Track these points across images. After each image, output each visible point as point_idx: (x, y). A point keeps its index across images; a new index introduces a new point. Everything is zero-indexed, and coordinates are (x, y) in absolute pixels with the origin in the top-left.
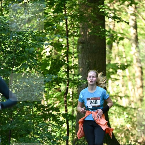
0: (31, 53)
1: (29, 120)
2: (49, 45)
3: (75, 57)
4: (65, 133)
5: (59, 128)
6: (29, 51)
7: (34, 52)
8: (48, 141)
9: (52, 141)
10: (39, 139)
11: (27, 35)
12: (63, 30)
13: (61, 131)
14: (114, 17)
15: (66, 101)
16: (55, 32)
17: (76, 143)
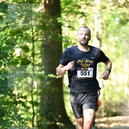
0: (5, 54)
1: (3, 106)
2: (19, 48)
3: (40, 58)
4: (31, 115)
5: (27, 111)
6: (3, 53)
7: (7, 53)
8: (18, 122)
9: (21, 122)
10: (11, 120)
11: (2, 40)
12: (30, 37)
13: (29, 114)
14: (69, 27)
15: (32, 91)
16: (24, 38)
17: (40, 123)
